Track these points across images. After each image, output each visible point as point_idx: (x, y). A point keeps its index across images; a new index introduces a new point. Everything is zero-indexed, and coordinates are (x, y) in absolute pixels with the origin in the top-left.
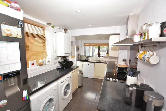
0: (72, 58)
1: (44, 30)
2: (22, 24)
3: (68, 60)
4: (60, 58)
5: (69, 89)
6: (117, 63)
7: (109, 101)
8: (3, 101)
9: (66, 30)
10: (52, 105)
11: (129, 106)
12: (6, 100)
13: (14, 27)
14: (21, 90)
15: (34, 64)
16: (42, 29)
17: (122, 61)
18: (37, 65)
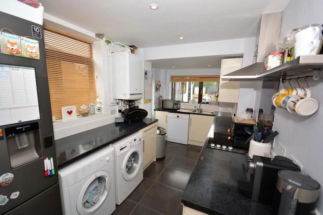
0: (145, 103)
1: (91, 48)
2: (40, 33)
3: (138, 107)
4: (121, 103)
5: (136, 161)
6: (235, 115)
7: (208, 187)
8: (7, 175)
9: (133, 48)
10: (102, 189)
11: (247, 200)
12: (11, 173)
13: (25, 38)
14: (42, 156)
15: (71, 112)
16: (86, 45)
17: (245, 112)
18: (78, 116)
